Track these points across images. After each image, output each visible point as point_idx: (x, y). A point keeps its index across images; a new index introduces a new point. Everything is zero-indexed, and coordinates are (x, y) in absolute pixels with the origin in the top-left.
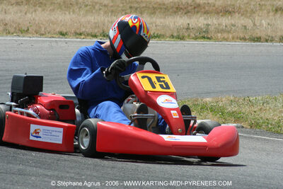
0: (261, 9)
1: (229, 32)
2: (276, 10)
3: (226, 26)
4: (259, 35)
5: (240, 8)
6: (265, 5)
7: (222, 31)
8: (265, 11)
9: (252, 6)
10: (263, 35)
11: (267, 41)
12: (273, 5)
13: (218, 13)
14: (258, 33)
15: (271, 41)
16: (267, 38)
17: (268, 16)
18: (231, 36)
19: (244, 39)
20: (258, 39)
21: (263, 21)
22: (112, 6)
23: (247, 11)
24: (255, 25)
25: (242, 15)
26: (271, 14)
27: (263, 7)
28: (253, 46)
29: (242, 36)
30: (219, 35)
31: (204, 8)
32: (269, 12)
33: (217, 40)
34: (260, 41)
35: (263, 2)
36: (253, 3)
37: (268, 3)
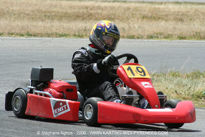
0: (133, 17)
2: (143, 17)
4: (133, 34)
5: (119, 16)
6: (135, 14)
8: (136, 18)
9: (127, 15)
10: (136, 34)
11: (138, 38)
12: (141, 14)
14: (132, 33)
15: (141, 38)
16: (139, 36)
17: (138, 21)
20: (132, 37)
21: (136, 25)
22: (32, 15)
23: (123, 18)
24: (130, 27)
25: (121, 21)
26: (140, 20)
27: (134, 15)
28: (129, 42)
31: (95, 16)
32: (138, 19)
34: (134, 38)
35: (134, 12)
36: (127, 13)
37: (137, 13)
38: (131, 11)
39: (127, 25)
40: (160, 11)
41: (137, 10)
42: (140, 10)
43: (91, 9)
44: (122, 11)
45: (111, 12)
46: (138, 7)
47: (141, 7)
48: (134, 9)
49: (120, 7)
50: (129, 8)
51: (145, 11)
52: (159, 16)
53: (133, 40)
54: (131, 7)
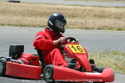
0: (88, 16)
1: (75, 25)
2: (95, 16)
3: (74, 22)
5: (79, 15)
6: (90, 14)
7: (72, 25)
8: (90, 16)
9: (84, 14)
10: (90, 26)
11: (91, 29)
12: (93, 14)
13: (70, 17)
14: (88, 26)
15: (93, 29)
17: (91, 18)
18: (76, 27)
19: (82, 28)
20: (88, 28)
21: (90, 21)
22: (23, 13)
23: (82, 16)
24: (86, 22)
25: (80, 18)
26: (93, 17)
27: (89, 15)
28: (85, 31)
29: (81, 27)
30: (71, 26)
33: (70, 28)
34: (89, 29)
35: (89, 13)
36: (85, 13)
37: (91, 13)
38: (87, 11)
39: (84, 21)
40: (106, 12)
41: (91, 11)
42: (93, 11)
43: (61, 10)
44: (81, 11)
45: (74, 12)
46: (91, 9)
47: (93, 9)
48: (89, 10)
49: (80, 9)
50: (86, 10)
51: (96, 12)
52: (105, 15)
53: (88, 30)
54: (87, 9)
